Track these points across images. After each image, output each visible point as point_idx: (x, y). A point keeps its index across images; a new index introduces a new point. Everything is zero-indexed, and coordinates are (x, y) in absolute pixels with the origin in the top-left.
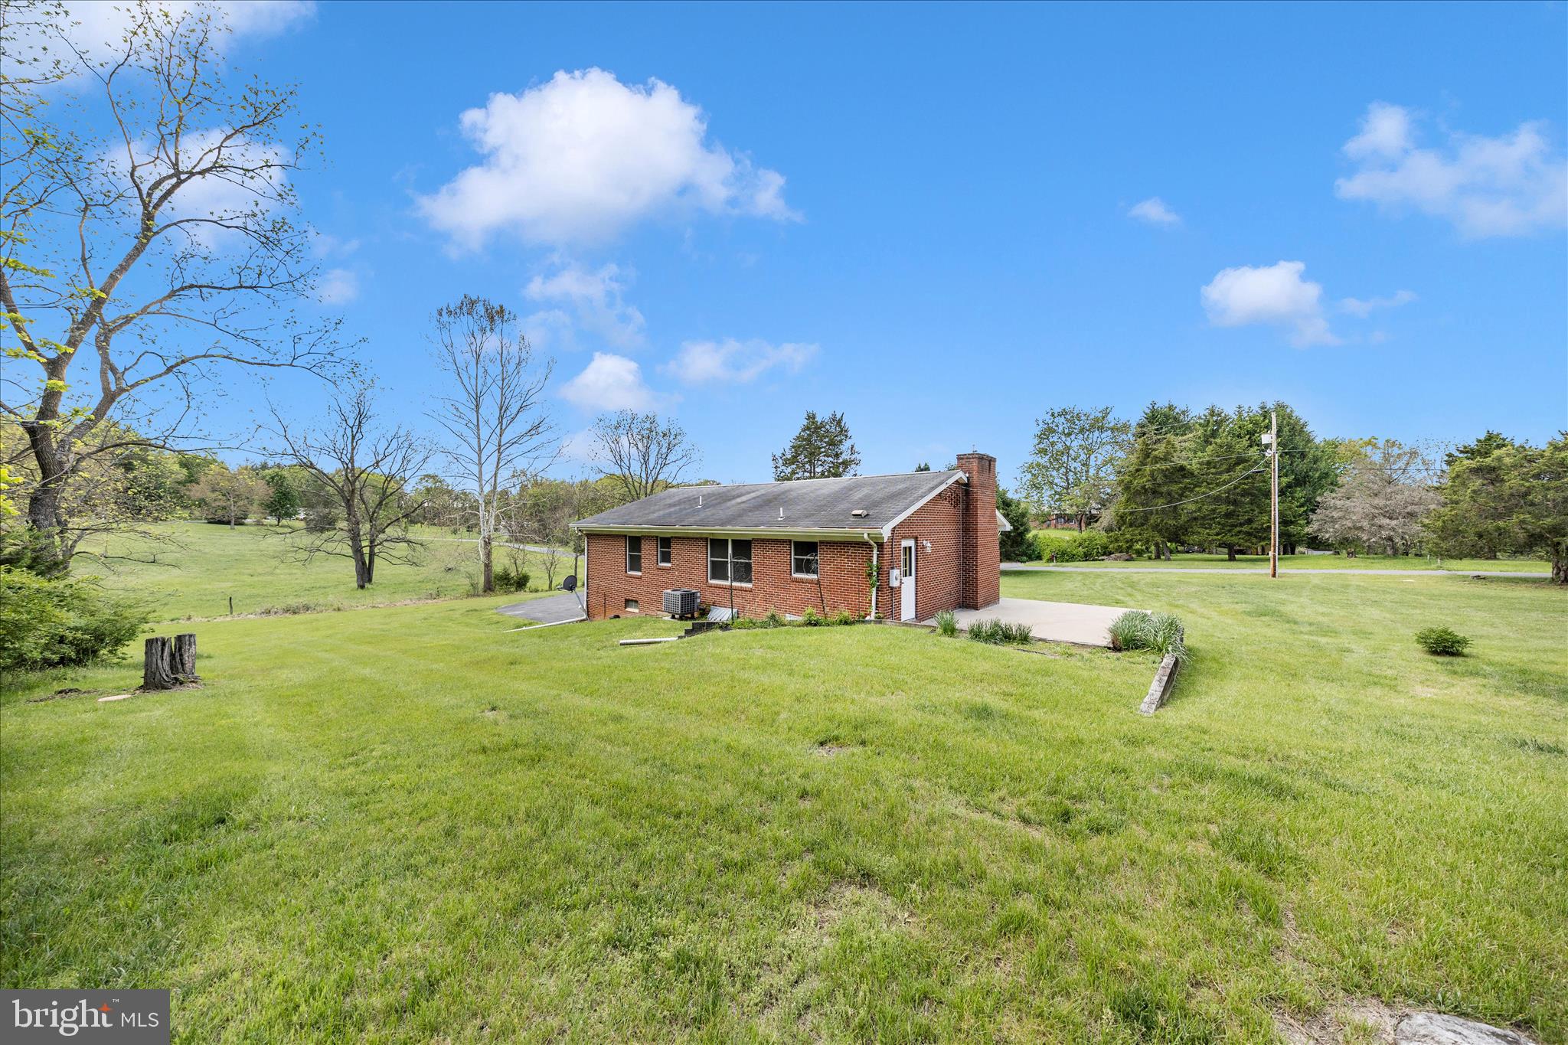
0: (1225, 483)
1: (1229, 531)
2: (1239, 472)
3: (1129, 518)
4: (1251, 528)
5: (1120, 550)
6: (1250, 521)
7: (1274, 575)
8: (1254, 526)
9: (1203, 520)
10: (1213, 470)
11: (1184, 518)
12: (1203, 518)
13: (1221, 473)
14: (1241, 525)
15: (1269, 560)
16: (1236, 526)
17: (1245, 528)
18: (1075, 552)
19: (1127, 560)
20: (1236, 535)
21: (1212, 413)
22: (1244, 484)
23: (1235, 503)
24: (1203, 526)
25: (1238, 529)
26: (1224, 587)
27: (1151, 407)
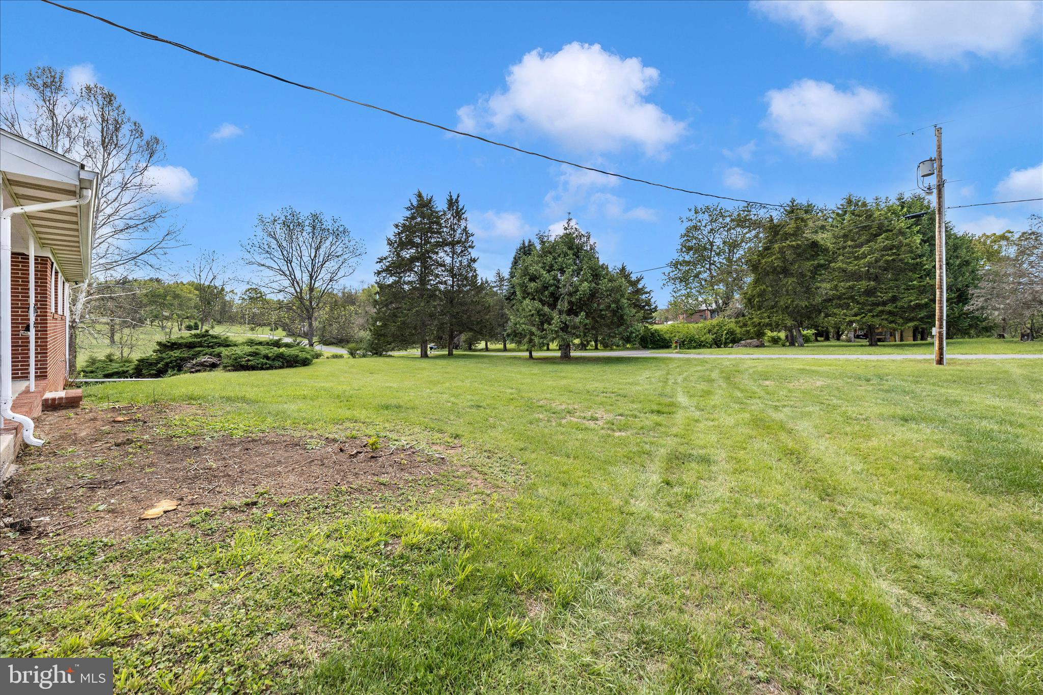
0: (864, 256)
1: (870, 311)
2: (882, 241)
3: (757, 300)
4: (896, 307)
5: (747, 335)
6: (894, 299)
7: (940, 361)
8: (899, 304)
9: (842, 300)
10: (849, 243)
11: (819, 300)
12: (839, 298)
13: (861, 245)
14: (884, 304)
15: (932, 344)
16: (878, 305)
17: (888, 308)
18: (702, 339)
19: (757, 346)
20: (877, 316)
21: (850, 202)
22: (888, 255)
23: (876, 278)
24: (840, 306)
25: (880, 308)
26: (868, 380)
27: (790, 204)
